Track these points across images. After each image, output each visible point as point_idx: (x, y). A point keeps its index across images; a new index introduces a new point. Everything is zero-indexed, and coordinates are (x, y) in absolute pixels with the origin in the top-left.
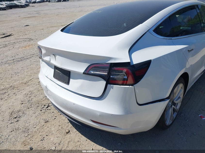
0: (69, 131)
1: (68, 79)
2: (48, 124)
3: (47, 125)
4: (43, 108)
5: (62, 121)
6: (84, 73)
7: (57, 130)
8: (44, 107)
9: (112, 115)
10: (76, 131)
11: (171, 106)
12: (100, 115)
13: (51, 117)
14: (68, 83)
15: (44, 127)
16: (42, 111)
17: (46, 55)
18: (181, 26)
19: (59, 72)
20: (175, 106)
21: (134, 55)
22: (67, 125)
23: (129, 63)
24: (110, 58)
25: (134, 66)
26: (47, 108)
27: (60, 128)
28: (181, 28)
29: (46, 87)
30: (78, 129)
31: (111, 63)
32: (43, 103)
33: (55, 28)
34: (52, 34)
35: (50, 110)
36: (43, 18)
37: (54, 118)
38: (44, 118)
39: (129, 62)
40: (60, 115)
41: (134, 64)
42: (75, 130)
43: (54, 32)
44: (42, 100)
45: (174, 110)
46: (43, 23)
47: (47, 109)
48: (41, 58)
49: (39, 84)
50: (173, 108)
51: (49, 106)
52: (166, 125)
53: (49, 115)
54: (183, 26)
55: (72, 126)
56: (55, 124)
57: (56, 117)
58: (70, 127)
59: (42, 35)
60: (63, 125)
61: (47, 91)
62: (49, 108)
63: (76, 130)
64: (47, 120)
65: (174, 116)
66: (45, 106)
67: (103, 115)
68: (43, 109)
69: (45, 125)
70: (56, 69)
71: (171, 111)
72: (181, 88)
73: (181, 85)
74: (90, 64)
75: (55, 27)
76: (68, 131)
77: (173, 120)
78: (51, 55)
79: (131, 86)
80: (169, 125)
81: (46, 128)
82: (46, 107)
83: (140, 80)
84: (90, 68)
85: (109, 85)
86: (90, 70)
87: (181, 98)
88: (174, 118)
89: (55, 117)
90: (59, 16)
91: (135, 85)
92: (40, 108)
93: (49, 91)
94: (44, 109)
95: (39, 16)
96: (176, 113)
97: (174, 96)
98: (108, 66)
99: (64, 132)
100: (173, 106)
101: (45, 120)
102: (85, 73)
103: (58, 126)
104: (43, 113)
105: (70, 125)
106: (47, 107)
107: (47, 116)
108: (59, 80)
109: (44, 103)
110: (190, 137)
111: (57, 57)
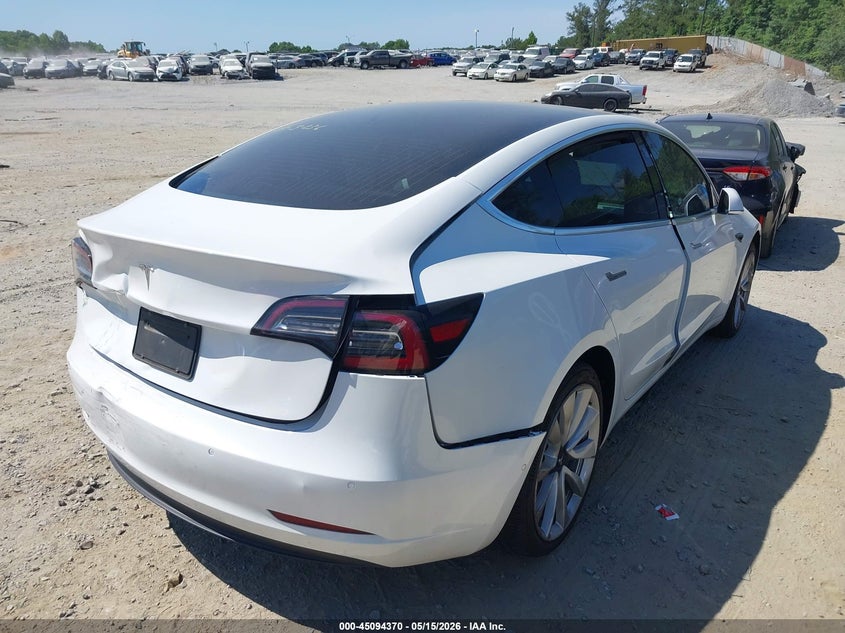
0: (181, 578)
1: (191, 359)
2: (93, 555)
3: (89, 559)
4: (71, 493)
5: (152, 541)
6: (254, 331)
7: (132, 573)
8: (75, 491)
9: (350, 483)
10: (208, 577)
11: (558, 468)
12: (306, 489)
13: (105, 526)
14: (190, 374)
15: (73, 565)
16: (65, 504)
17: (109, 269)
18: (601, 201)
19: (157, 332)
20: (573, 470)
21: (427, 276)
22: (174, 553)
23: (410, 297)
24: (348, 280)
25: (427, 309)
26: (88, 493)
27: (144, 566)
28: (600, 207)
29: (101, 394)
30: (216, 569)
31: (352, 296)
32: (70, 474)
33: (124, 186)
34: (112, 206)
35: (101, 499)
36: (71, 141)
37: (118, 532)
38: (76, 531)
39: (412, 295)
40: (145, 517)
41: (427, 302)
42: (204, 572)
43: (121, 201)
44: (67, 466)
45: (569, 486)
46: (74, 163)
47: (89, 495)
48: (84, 282)
49: (53, 403)
50: (566, 475)
51: (96, 486)
52: (541, 539)
53: (97, 522)
54: (609, 202)
55: (192, 557)
56: (121, 554)
57: (126, 525)
58: (185, 560)
59: (69, 210)
60: (157, 556)
61: (103, 411)
62: (98, 493)
63: (208, 572)
64: (89, 539)
65: (573, 507)
66: (79, 484)
67: (319, 488)
68: (69, 498)
69: (80, 560)
70: (146, 322)
71: (557, 485)
72: (590, 403)
73: (588, 393)
74: (278, 299)
75: (126, 179)
76: (176, 577)
77: (566, 523)
78: (131, 268)
79: (416, 378)
80: (553, 538)
81: (82, 568)
82: (86, 488)
83: (446, 358)
84: (277, 312)
85: (341, 375)
86: (276, 320)
87: (591, 441)
88: (571, 517)
89: (123, 528)
90: (142, 138)
91: (427, 375)
92: (56, 495)
93: (110, 411)
94: (78, 497)
95: (54, 129)
96: (576, 500)
97: (567, 427)
98: (343, 304)
99: (160, 579)
100: (565, 470)
101: (78, 539)
102: (260, 330)
103: (136, 560)
104: (71, 514)
105: (186, 555)
106: (90, 491)
107: (88, 522)
108: (154, 362)
109: (75, 477)
110: (625, 578)
111: (157, 274)
